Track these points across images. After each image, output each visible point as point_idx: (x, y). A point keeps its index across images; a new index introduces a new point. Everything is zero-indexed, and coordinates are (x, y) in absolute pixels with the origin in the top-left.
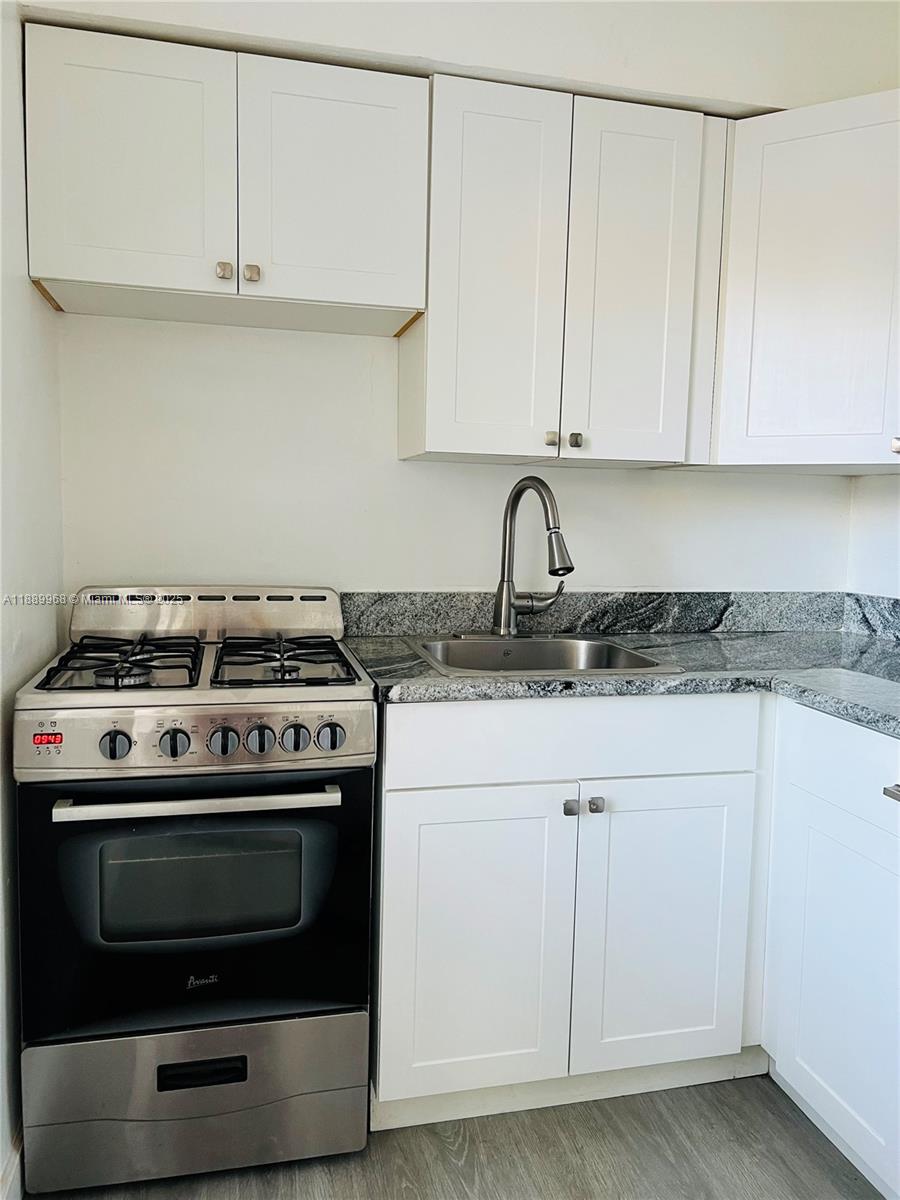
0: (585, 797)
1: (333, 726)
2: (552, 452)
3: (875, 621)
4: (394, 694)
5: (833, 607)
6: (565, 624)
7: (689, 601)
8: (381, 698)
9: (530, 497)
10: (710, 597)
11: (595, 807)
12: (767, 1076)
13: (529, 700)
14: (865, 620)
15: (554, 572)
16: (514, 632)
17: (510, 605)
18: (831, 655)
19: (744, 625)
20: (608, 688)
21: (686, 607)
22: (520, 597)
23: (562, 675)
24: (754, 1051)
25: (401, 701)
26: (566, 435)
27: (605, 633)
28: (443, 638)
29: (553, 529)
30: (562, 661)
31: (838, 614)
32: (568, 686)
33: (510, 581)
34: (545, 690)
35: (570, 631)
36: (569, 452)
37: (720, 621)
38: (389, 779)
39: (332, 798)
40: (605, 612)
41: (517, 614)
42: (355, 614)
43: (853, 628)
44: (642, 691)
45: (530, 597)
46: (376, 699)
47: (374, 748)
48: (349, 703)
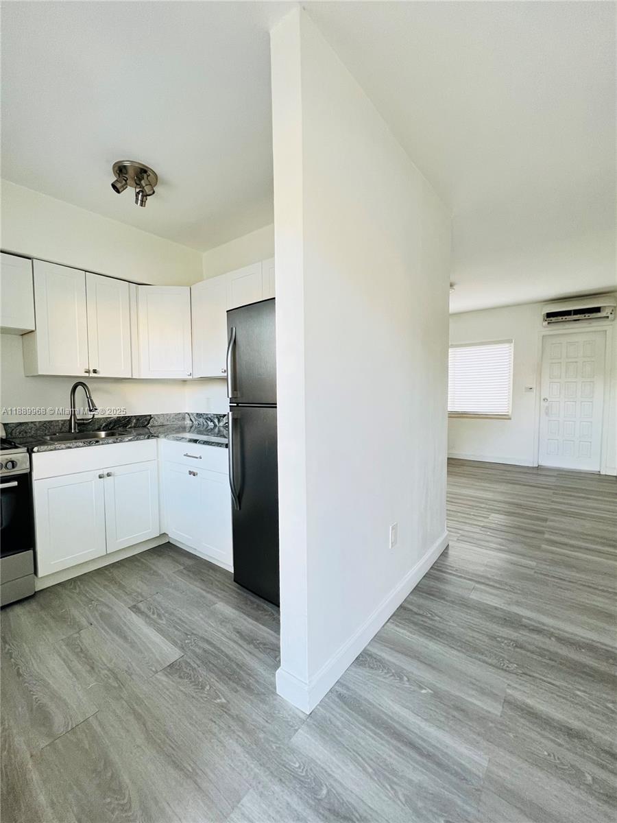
0: (105, 473)
1: (13, 462)
2: (87, 375)
3: (193, 419)
4: (35, 449)
5: (182, 417)
6: (96, 428)
7: (138, 418)
8: (30, 452)
9: (80, 388)
10: (145, 416)
11: (109, 475)
12: (169, 542)
13: (85, 448)
14: (191, 419)
15: (91, 411)
16: (77, 431)
17: (75, 423)
18: (183, 429)
19: (156, 424)
20: (110, 441)
21: (138, 420)
22: (78, 420)
23: (96, 439)
24: (164, 535)
25: (38, 451)
26: (91, 370)
27: (111, 429)
28: (49, 435)
29: (89, 398)
30: (96, 436)
31: (184, 419)
32: (97, 442)
33: (74, 414)
34: (90, 444)
35: (99, 430)
36: (92, 375)
37: (149, 423)
38: (35, 476)
39: (15, 484)
40: (110, 423)
41: (78, 426)
42: (10, 430)
43: (188, 422)
44: (121, 441)
45: (83, 420)
46: (28, 451)
47: (28, 467)
48: (19, 454)
